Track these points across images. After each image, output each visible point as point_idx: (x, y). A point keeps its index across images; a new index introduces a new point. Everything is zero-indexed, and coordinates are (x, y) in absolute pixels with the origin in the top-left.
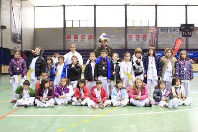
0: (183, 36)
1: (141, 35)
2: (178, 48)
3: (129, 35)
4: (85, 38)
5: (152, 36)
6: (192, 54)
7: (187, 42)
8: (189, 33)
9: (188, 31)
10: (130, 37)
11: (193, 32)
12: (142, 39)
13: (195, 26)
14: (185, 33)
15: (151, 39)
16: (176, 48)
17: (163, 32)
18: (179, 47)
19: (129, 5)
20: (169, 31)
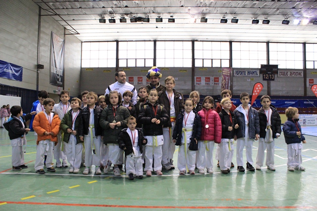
0: (264, 79)
1: (212, 78)
2: (256, 94)
3: (197, 78)
4: (142, 81)
5: (225, 79)
6: (275, 102)
7: (269, 87)
8: (272, 77)
9: (270, 74)
10: (198, 80)
11: (276, 76)
12: (213, 82)
13: (279, 68)
14: (266, 77)
15: (223, 82)
16: (254, 94)
17: (239, 75)
18: (258, 92)
19: (197, 41)
20: (246, 73)
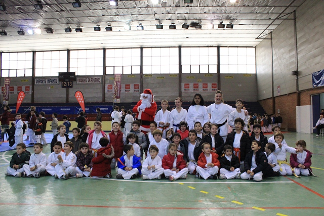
0: (63, 87)
2: (20, 102)
7: (67, 95)
8: (70, 84)
9: (68, 81)
11: (74, 83)
14: (64, 84)
17: (40, 83)
19: (4, 52)
20: (47, 81)
